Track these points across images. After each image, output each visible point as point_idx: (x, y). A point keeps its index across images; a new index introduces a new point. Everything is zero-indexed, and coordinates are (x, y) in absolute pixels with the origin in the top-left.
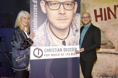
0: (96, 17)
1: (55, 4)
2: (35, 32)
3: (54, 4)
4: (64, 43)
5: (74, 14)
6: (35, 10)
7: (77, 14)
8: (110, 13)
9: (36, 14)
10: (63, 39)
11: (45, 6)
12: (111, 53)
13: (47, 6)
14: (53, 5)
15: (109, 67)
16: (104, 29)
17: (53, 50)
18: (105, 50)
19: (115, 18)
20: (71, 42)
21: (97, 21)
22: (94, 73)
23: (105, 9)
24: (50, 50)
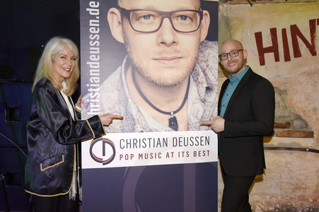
0: (262, 51)
1: (149, 16)
2: (94, 93)
3: (144, 17)
4: (173, 124)
5: (201, 44)
6: (94, 34)
7: (210, 43)
8: (300, 41)
9: (95, 46)
10: (169, 113)
11: (121, 23)
12: (304, 150)
13: (126, 22)
14: (142, 20)
15: (298, 188)
16: (284, 84)
17: (142, 144)
18: (287, 141)
19: (314, 53)
20: (194, 121)
21: (262, 63)
22: (258, 202)
23: (284, 31)
24: (134, 143)
